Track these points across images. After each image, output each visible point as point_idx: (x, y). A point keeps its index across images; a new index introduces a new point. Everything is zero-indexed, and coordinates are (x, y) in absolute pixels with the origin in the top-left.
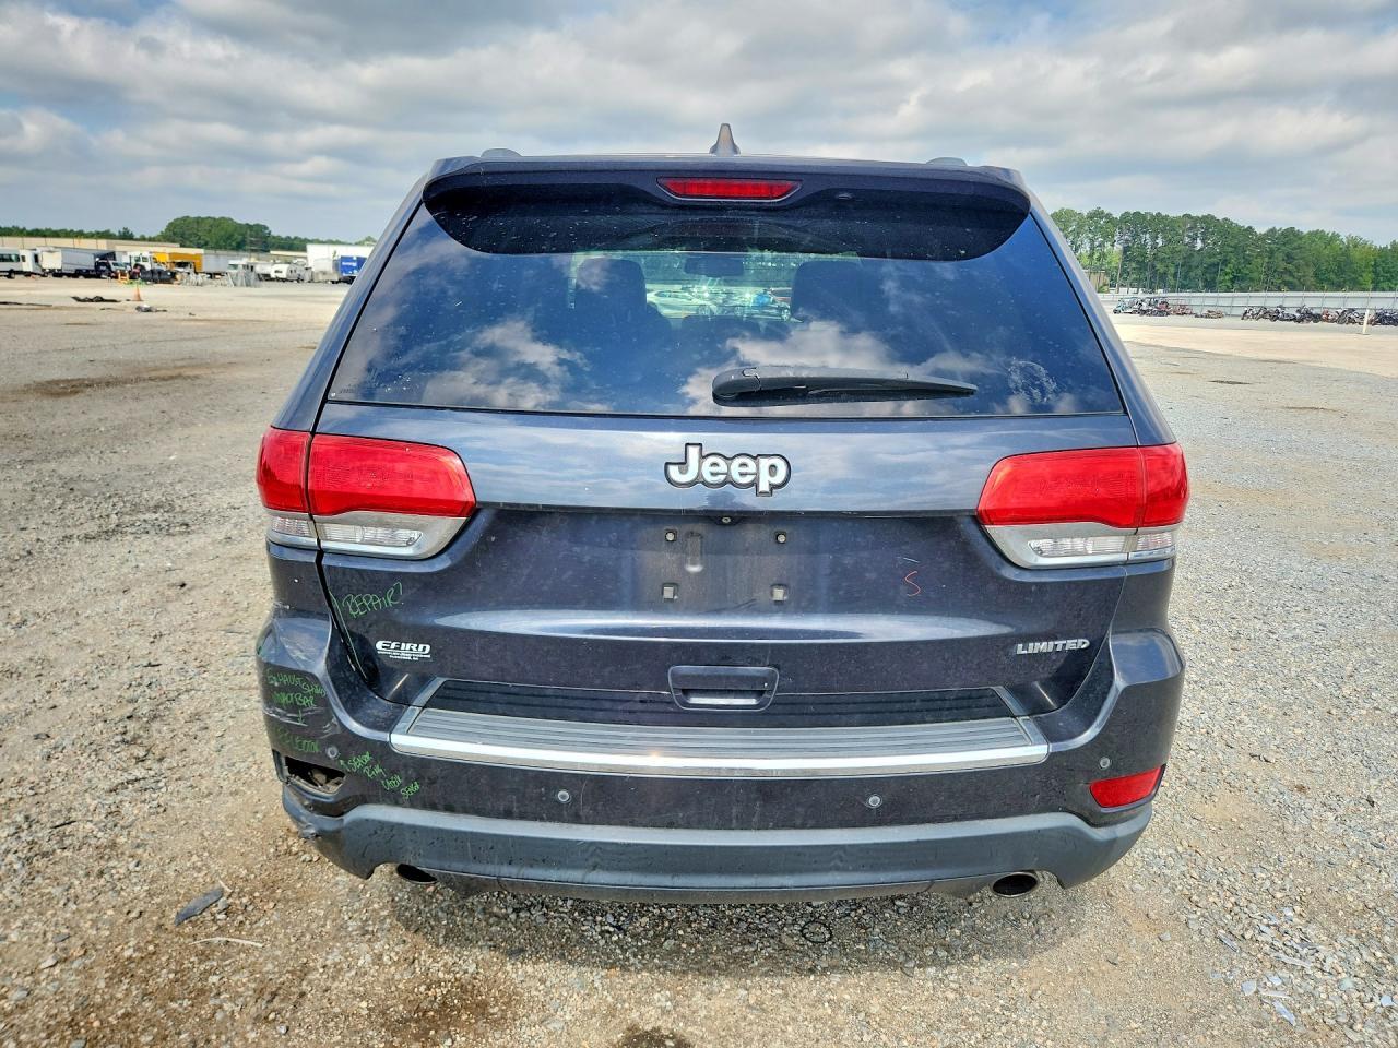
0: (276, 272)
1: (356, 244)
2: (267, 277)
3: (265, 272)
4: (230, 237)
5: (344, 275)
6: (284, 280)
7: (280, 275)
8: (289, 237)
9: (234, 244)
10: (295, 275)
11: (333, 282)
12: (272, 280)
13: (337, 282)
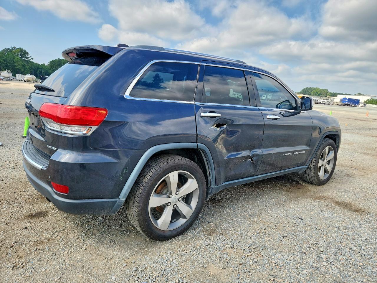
0: (323, 101)
1: (354, 95)
2: (320, 103)
3: (320, 101)
4: (317, 93)
5: (343, 103)
6: (324, 104)
7: (324, 103)
8: (334, 93)
9: (318, 94)
10: (328, 103)
11: (339, 105)
12: (321, 104)
13: (340, 105)
